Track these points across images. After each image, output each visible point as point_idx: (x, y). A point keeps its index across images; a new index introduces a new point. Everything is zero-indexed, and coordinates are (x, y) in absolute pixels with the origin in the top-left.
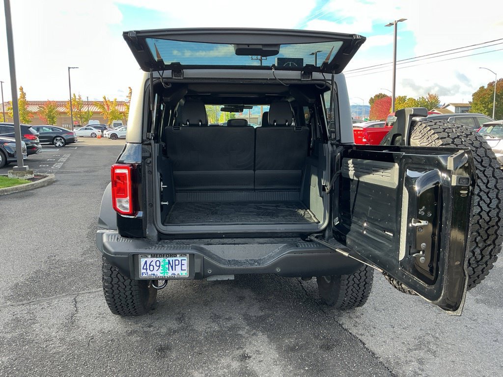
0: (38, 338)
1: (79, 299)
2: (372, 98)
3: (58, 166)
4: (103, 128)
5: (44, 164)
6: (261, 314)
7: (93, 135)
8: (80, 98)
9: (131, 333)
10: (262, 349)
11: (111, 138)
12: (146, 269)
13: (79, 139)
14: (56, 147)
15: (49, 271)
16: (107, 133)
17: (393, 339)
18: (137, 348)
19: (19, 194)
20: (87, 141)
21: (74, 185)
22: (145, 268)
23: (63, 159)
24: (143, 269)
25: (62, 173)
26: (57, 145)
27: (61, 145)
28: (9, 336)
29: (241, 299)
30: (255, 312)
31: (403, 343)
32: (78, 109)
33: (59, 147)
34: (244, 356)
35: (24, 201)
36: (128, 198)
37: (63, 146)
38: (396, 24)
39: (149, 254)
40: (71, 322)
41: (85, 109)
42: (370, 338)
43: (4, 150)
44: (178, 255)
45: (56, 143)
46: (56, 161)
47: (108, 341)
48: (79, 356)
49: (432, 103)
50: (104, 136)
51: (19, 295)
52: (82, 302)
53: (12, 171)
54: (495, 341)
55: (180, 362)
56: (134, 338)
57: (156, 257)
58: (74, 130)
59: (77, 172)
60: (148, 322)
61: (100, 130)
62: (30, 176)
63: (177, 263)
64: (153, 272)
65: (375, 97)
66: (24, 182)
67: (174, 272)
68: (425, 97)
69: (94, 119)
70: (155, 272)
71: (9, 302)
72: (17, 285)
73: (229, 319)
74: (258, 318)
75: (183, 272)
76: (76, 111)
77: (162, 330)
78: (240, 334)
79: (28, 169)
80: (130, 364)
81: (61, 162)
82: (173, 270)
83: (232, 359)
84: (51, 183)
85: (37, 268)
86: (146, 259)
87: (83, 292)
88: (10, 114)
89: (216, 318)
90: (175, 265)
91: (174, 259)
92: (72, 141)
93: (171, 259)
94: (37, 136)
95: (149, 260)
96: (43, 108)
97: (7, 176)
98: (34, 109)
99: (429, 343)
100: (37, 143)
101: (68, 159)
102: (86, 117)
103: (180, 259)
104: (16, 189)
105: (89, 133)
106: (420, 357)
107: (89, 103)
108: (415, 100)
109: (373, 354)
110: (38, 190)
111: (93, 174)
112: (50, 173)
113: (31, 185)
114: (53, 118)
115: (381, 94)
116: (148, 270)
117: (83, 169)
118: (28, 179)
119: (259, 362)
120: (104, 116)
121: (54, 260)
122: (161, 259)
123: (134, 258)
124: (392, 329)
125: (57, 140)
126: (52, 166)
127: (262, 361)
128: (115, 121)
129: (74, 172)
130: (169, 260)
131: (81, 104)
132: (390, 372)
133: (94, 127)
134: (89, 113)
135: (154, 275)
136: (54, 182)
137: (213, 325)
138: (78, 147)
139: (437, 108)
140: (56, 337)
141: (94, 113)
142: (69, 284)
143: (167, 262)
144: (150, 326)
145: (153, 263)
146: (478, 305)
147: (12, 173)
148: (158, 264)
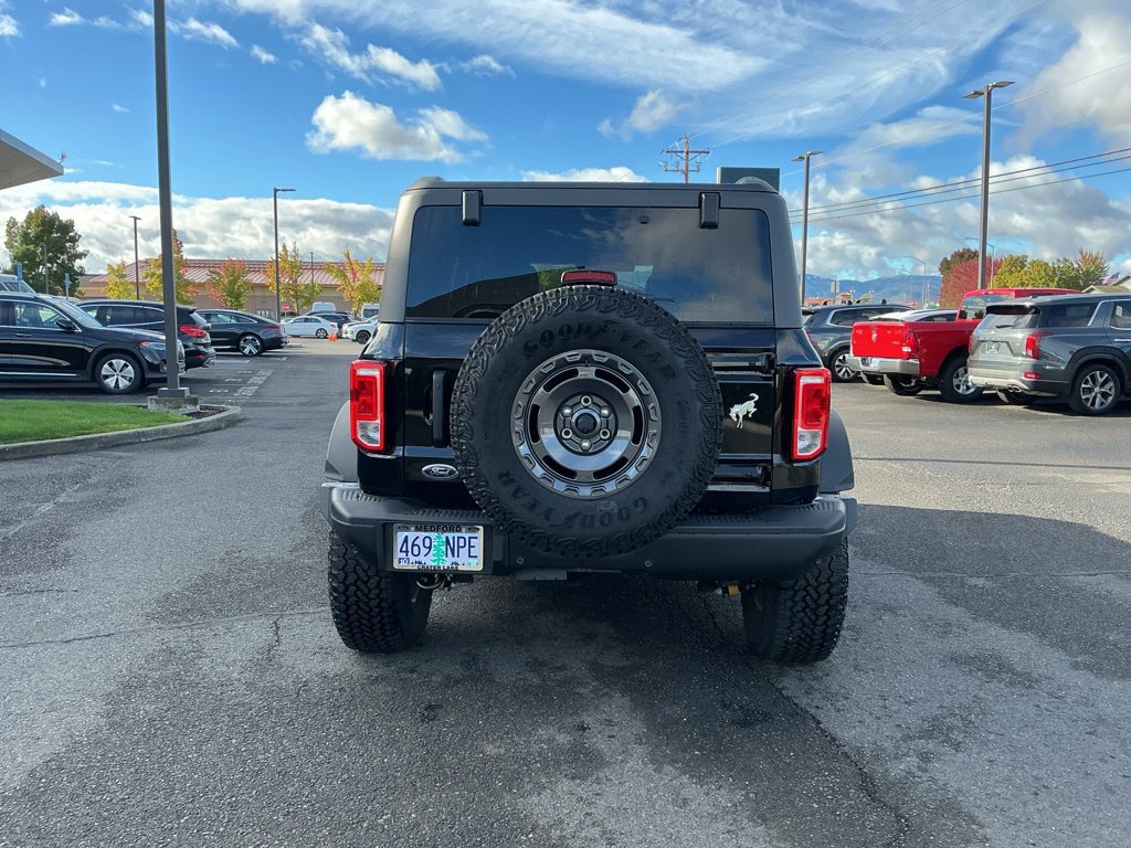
0: (206, 680)
1: (283, 622)
2: (945, 258)
3: (249, 391)
4: (341, 320)
5: (218, 388)
6: (624, 663)
7: (321, 334)
8: (297, 255)
9: (377, 678)
10: (617, 717)
11: (357, 340)
12: (407, 552)
13: (292, 342)
14: (245, 355)
15: (229, 576)
16: (349, 330)
17: (879, 718)
18: (386, 703)
19: (170, 442)
20: (307, 345)
21: (279, 429)
22: (404, 549)
23: (259, 380)
24: (401, 551)
25: (255, 405)
26: (246, 351)
27: (255, 351)
28: (156, 675)
29: (590, 637)
30: (612, 659)
31: (899, 726)
32: (291, 279)
33: (251, 355)
34: (583, 726)
35: (179, 454)
36: (378, 421)
37: (258, 355)
38: (989, 94)
39: (412, 523)
40: (268, 658)
41: (305, 279)
42: (833, 714)
43: (139, 355)
44: (464, 530)
45: (244, 348)
46: (244, 383)
47: (334, 690)
48: (280, 711)
49: (1087, 273)
50: (344, 336)
51: (172, 613)
52: (289, 628)
53: (156, 397)
54: (1091, 733)
55: (461, 728)
56: (381, 687)
57: (425, 531)
58: (282, 322)
59: (285, 405)
60: (410, 663)
61: (336, 324)
62: (190, 408)
63: (462, 544)
64: (417, 559)
65: (952, 256)
66: (180, 420)
67: (455, 559)
68: (1071, 259)
69: (325, 299)
70: (421, 558)
71: (154, 624)
72: (167, 596)
73: (563, 668)
74: (617, 669)
75: (471, 560)
76: (288, 284)
77: (434, 678)
78: (578, 693)
79: (187, 394)
80: (372, 726)
81: (253, 384)
82: (453, 556)
83: (559, 730)
84: (232, 422)
85: (205, 569)
86: (406, 533)
87: (292, 612)
88: (150, 285)
89: (536, 665)
90: (459, 547)
91: (457, 535)
92: (277, 343)
93: (450, 535)
94: (207, 329)
95: (412, 535)
96: (219, 274)
97: (146, 407)
98: (200, 276)
99: (950, 729)
100: (205, 345)
101: (269, 380)
102: (307, 296)
103: (467, 536)
104: (165, 431)
105: (312, 328)
106: (925, 750)
107: (314, 267)
108: (1047, 264)
109: (834, 739)
110: (206, 434)
111: (318, 408)
112: (232, 404)
113: (193, 424)
114: (240, 295)
115: (969, 250)
116: (410, 553)
117: (297, 400)
118: (188, 415)
119: (609, 737)
120: (346, 296)
121: (237, 557)
122: (433, 535)
123: (386, 530)
124: (881, 703)
125: (245, 341)
126: (236, 392)
127: (613, 736)
128: (365, 305)
129: (279, 405)
130: (447, 538)
131: (297, 267)
132: (860, 769)
133: (323, 317)
134: (314, 286)
135: (420, 563)
136: (240, 421)
137: (530, 675)
138: (289, 357)
139: (1099, 283)
140: (239, 680)
141: (326, 287)
142: (266, 597)
143: (444, 540)
144: (412, 671)
145: (418, 542)
146: (1075, 673)
147: (156, 400)
148: (427, 544)
